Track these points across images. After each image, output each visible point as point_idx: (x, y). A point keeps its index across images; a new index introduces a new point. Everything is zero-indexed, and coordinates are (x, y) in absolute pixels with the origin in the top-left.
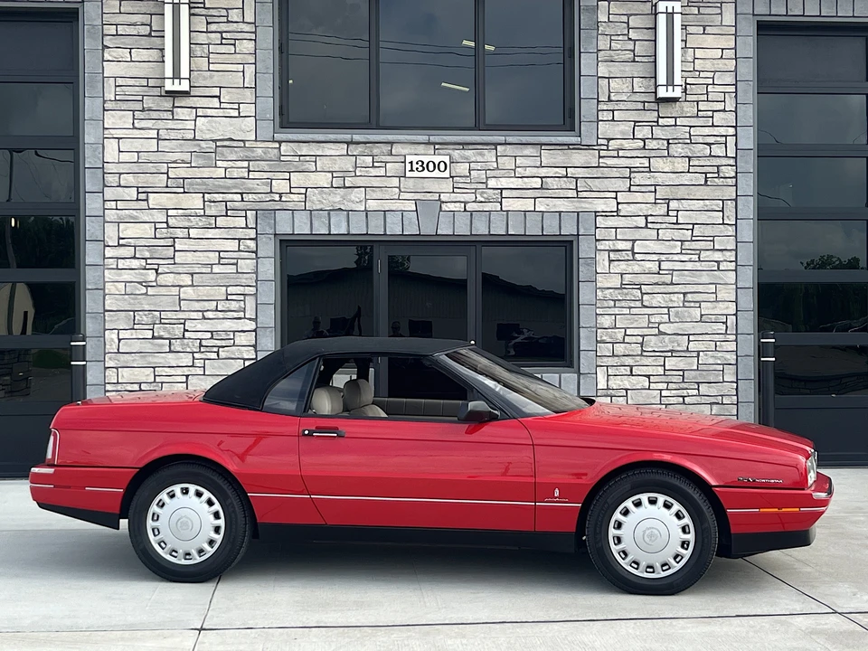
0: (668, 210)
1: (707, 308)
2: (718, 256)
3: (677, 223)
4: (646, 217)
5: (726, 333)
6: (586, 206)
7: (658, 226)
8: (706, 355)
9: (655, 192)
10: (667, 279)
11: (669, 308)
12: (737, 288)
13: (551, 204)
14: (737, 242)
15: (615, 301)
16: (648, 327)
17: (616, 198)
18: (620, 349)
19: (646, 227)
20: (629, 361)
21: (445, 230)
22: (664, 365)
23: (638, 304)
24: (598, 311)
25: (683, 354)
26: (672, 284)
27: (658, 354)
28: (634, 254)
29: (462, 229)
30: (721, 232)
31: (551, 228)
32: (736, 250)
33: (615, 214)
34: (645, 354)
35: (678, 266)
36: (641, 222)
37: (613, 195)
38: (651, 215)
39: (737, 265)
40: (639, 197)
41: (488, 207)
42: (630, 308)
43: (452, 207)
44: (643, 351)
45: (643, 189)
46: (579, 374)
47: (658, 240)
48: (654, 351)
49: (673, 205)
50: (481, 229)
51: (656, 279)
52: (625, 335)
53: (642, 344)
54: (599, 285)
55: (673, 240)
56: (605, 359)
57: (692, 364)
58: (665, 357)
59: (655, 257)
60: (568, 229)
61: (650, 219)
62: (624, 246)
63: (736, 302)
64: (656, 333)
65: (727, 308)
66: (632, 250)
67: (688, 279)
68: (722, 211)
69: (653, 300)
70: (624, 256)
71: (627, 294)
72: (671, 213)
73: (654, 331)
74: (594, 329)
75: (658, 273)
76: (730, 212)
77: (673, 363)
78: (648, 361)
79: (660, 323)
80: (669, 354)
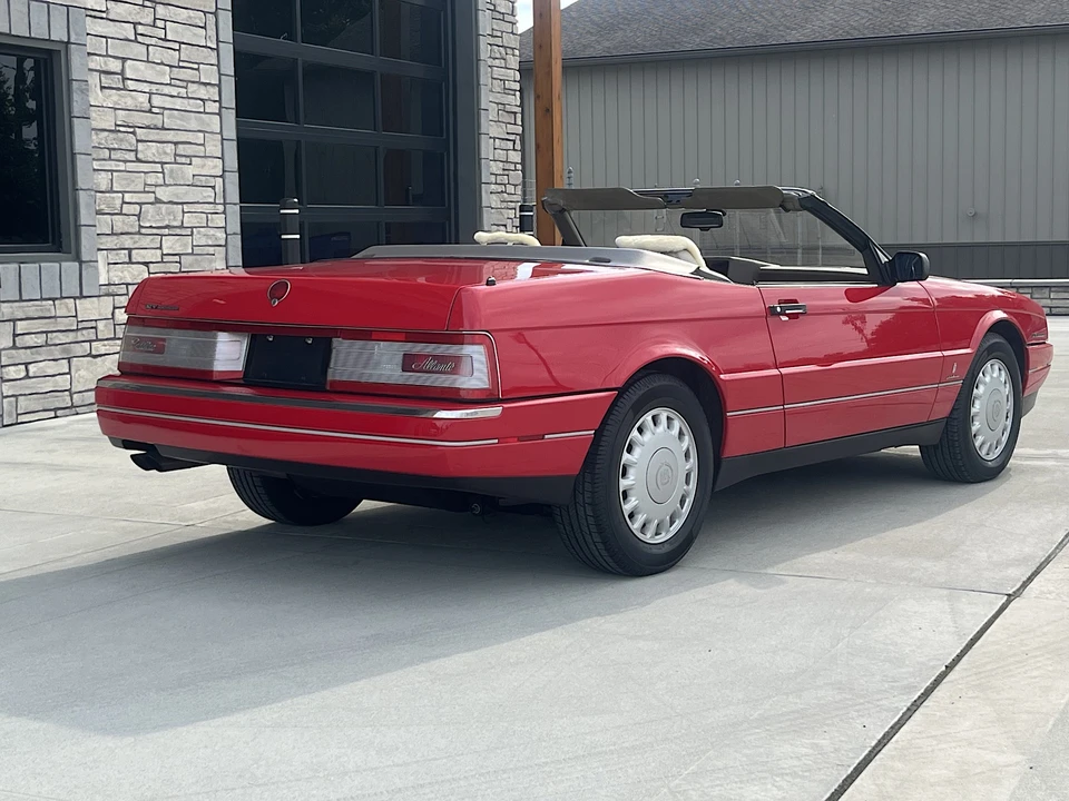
0: (155, 19)
1: (198, 166)
2: (202, 92)
3: (165, 40)
4: (135, 24)
5: (215, 203)
7: (147, 41)
8: (199, 233)
10: (157, 120)
11: (163, 163)
12: (223, 139)
14: (220, 74)
15: (110, 150)
16: (145, 192)
18: (119, 223)
19: (136, 41)
20: (127, 242)
22: (161, 248)
23: (131, 156)
24: (96, 165)
25: (178, 231)
26: (163, 129)
27: (155, 231)
28: (124, 79)
30: (205, 58)
31: (39, 31)
32: (219, 86)
33: (104, 15)
34: (143, 231)
35: (168, 102)
36: (128, 31)
38: (140, 24)
39: (221, 107)
42: (125, 161)
44: (140, 226)
46: (81, 262)
47: (148, 61)
48: (151, 227)
49: (161, 10)
51: (147, 119)
52: (124, 202)
53: (139, 216)
54: (95, 124)
55: (162, 64)
56: (104, 239)
57: (185, 245)
58: (162, 235)
59: (146, 87)
60: (59, 34)
61: (139, 29)
62: (115, 66)
63: (222, 158)
64: (152, 200)
65: (215, 167)
66: (122, 73)
67: (179, 122)
68: (204, 28)
69: (149, 151)
70: (116, 81)
71: (122, 140)
72: (160, 24)
73: (151, 198)
74: (93, 193)
75: (150, 112)
76: (212, 32)
77: (169, 244)
78: (146, 241)
79: (156, 186)
80: (166, 231)
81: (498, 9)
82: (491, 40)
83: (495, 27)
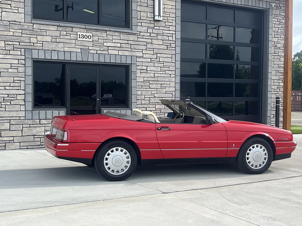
0: (157, 57)
1: (167, 89)
2: (170, 72)
3: (159, 61)
4: (151, 59)
5: (172, 97)
6: (134, 54)
7: (154, 62)
9: (153, 51)
10: (156, 79)
11: (157, 89)
12: (175, 83)
13: (123, 53)
14: (175, 68)
15: (142, 86)
16: (151, 95)
17: (142, 52)
18: (143, 102)
19: (151, 62)
20: (146, 106)
21: (90, 60)
22: (155, 107)
23: (148, 87)
24: (137, 89)
25: (161, 104)
26: (158, 81)
27: (154, 104)
28: (147, 71)
29: (96, 60)
30: (171, 65)
31: (124, 61)
32: (175, 71)
33: (142, 57)
34: (150, 104)
35: (160, 75)
36: (149, 60)
37: (141, 51)
38: (152, 58)
39: (175, 76)
40: (149, 52)
41: (104, 52)
42: (146, 88)
43: (92, 52)
44: (149, 103)
45: (150, 49)
46: (132, 110)
47: (154, 66)
49: (158, 55)
50: (102, 60)
51: (153, 79)
52: (145, 97)
53: (149, 100)
54: (138, 81)
55: (158, 67)
56: (139, 105)
57: (163, 107)
59: (153, 72)
60: (129, 62)
61: (152, 59)
62: (145, 68)
63: (175, 87)
64: (153, 97)
65: (173, 89)
66: (147, 69)
67: (162, 79)
68: (172, 58)
69: (154, 86)
70: (145, 71)
71: (145, 84)
73: (153, 96)
74: (136, 95)
75: (154, 77)
76: (174, 59)
77: (158, 106)
78: (151, 106)
79: (154, 94)
80: (157, 104)
81: (277, 46)
82: (274, 54)
83: (275, 51)
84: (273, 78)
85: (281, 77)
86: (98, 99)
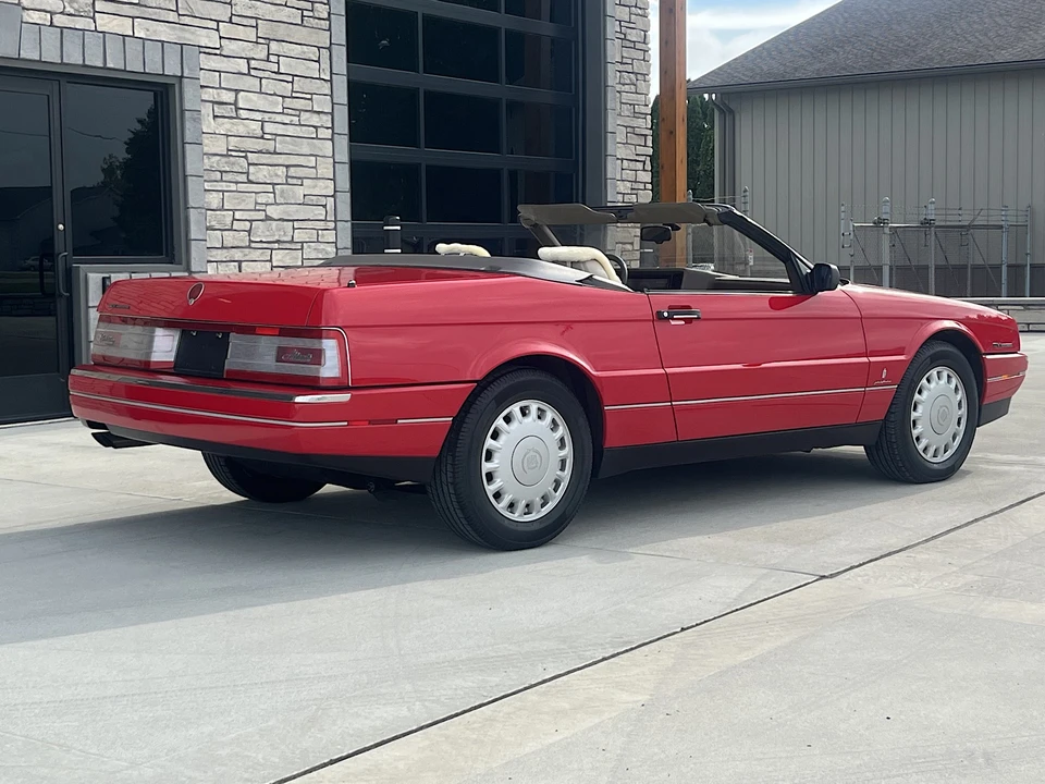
0: (269, 54)
1: (309, 187)
2: (315, 120)
3: (278, 73)
4: (248, 59)
5: (325, 220)
6: (188, 36)
7: (260, 74)
8: (309, 247)
9: (256, 27)
10: (270, 146)
11: (274, 184)
12: (335, 162)
13: (151, 29)
14: (333, 104)
15: (221, 172)
16: (256, 210)
17: (217, 30)
18: (230, 238)
19: (249, 74)
20: (238, 255)
21: (30, 53)
22: (271, 261)
23: (243, 178)
24: (207, 186)
25: (288, 246)
26: (275, 153)
27: (265, 245)
28: (237, 109)
29: (51, 55)
30: (318, 88)
31: (153, 67)
32: (332, 114)
33: (218, 52)
34: (253, 245)
35: (280, 130)
36: (242, 66)
37: (214, 25)
38: (254, 59)
39: (333, 133)
40: (240, 32)
41: (80, 23)
42: (237, 183)
43: (35, 17)
44: (251, 241)
45: (245, 21)
46: (190, 273)
47: (261, 93)
48: (261, 242)
49: (274, 46)
50: (74, 57)
51: (259, 145)
52: (234, 219)
53: (249, 232)
54: (206, 149)
55: (275, 94)
56: (214, 252)
57: (295, 258)
58: (272, 249)
59: (258, 116)
60: (172, 69)
61: (253, 63)
62: (228, 97)
63: (334, 180)
64: (263, 217)
65: (327, 187)
66: (235, 103)
67: (291, 147)
68: (318, 61)
69: (259, 174)
70: (229, 111)
71: (233, 164)
72: (272, 58)
73: (261, 215)
74: (204, 211)
75: (262, 138)
76: (325, 64)
77: (279, 257)
78: (256, 255)
79: (267, 205)
80: (276, 246)
81: (628, 37)
82: (621, 67)
83: (625, 55)
84: (621, 152)
85: (641, 150)
86: (61, 227)
